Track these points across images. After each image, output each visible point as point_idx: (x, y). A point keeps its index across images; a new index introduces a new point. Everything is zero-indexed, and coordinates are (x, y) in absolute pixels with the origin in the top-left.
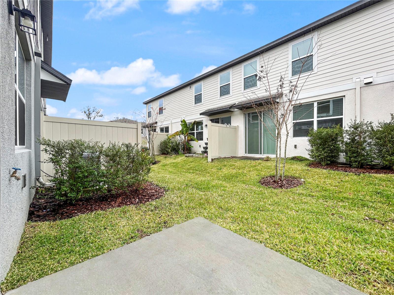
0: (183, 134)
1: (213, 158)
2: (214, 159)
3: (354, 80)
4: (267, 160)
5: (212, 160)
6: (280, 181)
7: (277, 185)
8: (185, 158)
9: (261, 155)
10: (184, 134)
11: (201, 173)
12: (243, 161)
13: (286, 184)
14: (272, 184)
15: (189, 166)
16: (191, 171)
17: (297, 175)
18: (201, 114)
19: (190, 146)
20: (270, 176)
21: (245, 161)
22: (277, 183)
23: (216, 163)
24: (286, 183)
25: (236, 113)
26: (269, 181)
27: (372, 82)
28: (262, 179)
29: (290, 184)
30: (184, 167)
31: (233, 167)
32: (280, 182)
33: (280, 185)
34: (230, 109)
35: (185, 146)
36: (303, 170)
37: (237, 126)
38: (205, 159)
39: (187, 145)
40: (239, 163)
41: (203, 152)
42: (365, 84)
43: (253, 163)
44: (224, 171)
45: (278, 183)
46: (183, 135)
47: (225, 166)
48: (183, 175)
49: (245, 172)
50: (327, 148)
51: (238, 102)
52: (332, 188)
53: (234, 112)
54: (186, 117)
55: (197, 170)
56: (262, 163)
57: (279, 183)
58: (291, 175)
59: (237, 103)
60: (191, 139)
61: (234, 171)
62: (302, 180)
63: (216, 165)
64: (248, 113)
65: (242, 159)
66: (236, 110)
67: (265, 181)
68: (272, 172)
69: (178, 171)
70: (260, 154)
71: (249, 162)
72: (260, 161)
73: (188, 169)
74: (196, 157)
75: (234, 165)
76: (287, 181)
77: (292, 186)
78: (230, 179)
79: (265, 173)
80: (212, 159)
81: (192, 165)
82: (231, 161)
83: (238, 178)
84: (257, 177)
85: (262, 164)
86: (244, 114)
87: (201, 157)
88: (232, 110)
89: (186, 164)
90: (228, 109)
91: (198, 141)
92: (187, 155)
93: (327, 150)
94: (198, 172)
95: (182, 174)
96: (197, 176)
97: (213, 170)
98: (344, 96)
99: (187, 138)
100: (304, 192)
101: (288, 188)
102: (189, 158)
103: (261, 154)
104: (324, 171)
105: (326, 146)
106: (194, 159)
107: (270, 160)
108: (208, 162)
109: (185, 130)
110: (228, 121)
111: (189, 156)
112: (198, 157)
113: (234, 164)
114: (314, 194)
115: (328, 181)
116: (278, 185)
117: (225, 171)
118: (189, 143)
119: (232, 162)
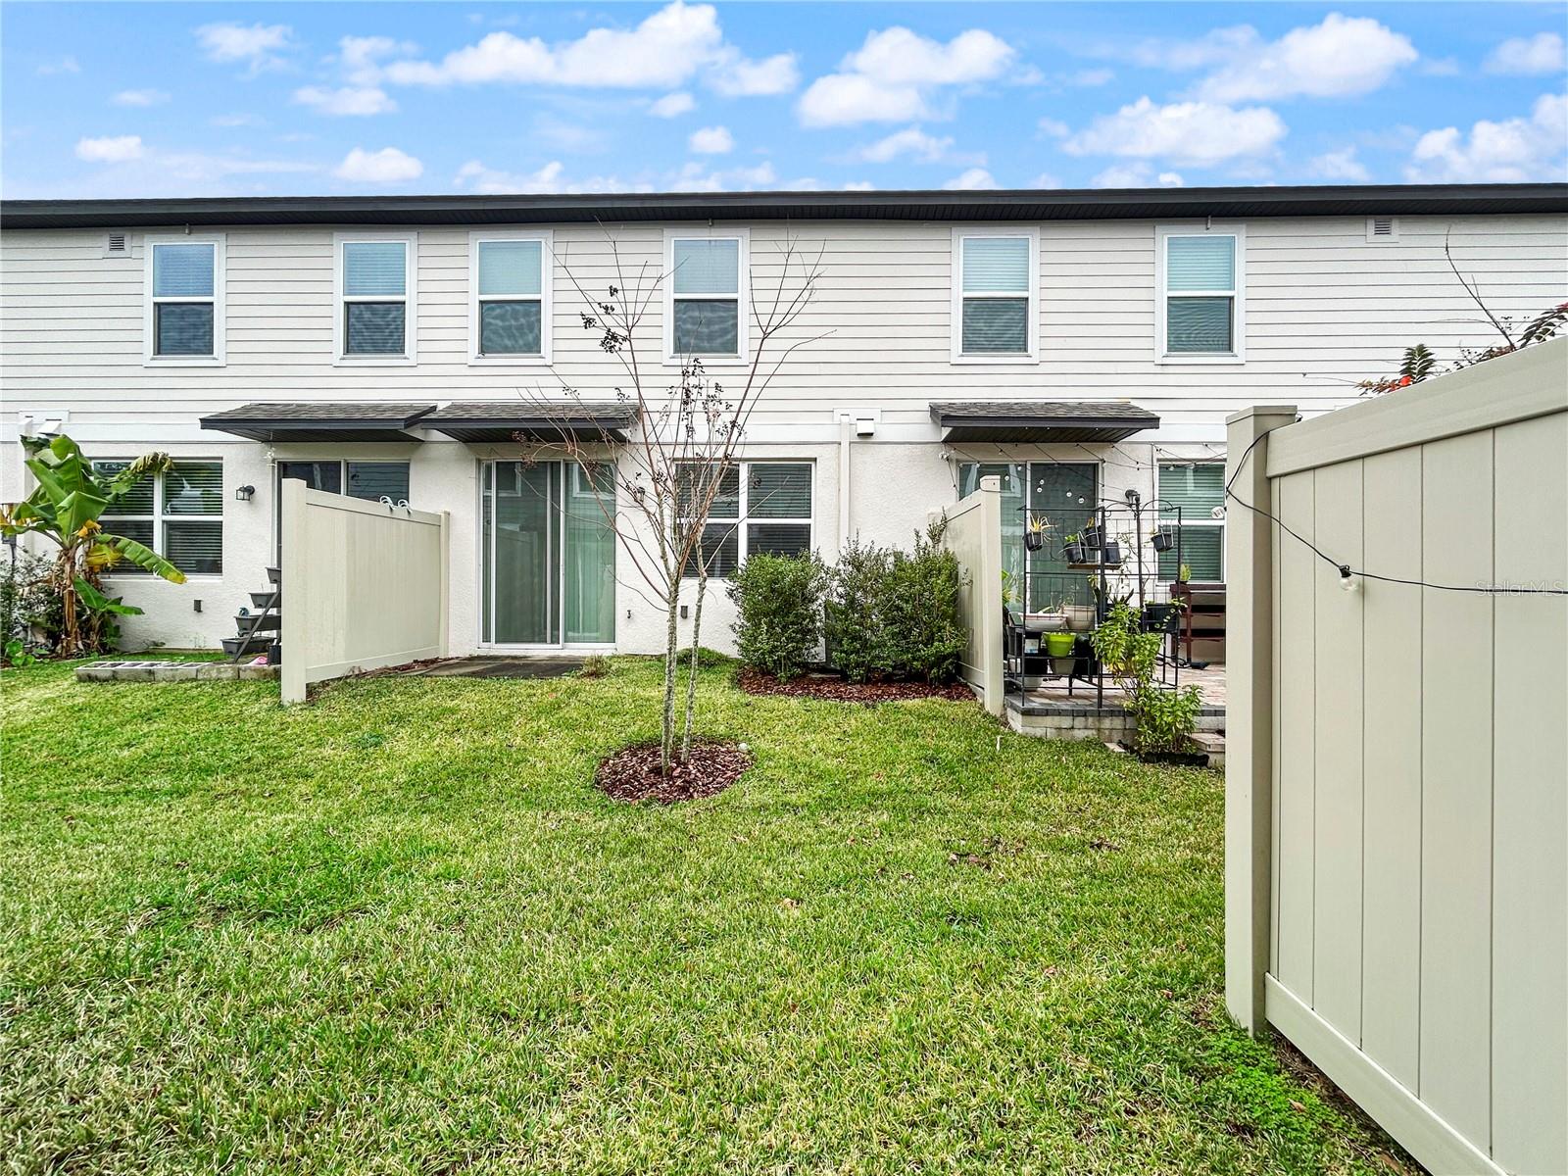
0: (46, 525)
1: (316, 679)
2: (323, 682)
3: (837, 416)
4: (596, 675)
5: (311, 690)
6: (678, 767)
7: (671, 786)
8: (83, 694)
9: (555, 646)
10: (58, 529)
11: (246, 782)
12: (491, 683)
13: (698, 774)
14: (651, 786)
15: (129, 745)
16: (163, 782)
17: (722, 729)
18: (207, 423)
19: (113, 608)
20: (630, 747)
21: (503, 686)
22: (667, 775)
23: (339, 710)
24: (699, 771)
25: (434, 451)
26: (635, 772)
27: (872, 434)
28: (602, 766)
29: (713, 772)
30: (83, 762)
31: (450, 722)
32: (679, 770)
33: (679, 782)
34: (406, 427)
35: (70, 610)
36: (733, 707)
37: (445, 512)
38: (252, 688)
39: (87, 598)
40: (472, 700)
41: (234, 648)
42: (859, 435)
43: (543, 691)
44: (401, 748)
45: (672, 778)
46: (53, 533)
47: (401, 719)
48: (94, 822)
49: (519, 740)
50: (793, 623)
51: (449, 403)
52: (832, 764)
53: (424, 446)
54: (76, 419)
55: (209, 771)
56: (580, 690)
57: (675, 773)
58: (704, 732)
59: (441, 406)
60: (123, 560)
61: (461, 745)
62: (743, 746)
63: (340, 722)
64: (497, 463)
65: (482, 675)
66: (437, 435)
67: (616, 773)
68: (635, 728)
69: (34, 800)
70: (552, 642)
71: (522, 686)
72: (568, 681)
73: (127, 772)
74: (182, 681)
75: (453, 711)
76: (699, 759)
77: (719, 779)
78: (450, 796)
79: (607, 736)
80: (307, 685)
81: (156, 736)
82: (426, 688)
83: (493, 782)
84: (580, 761)
85: (583, 696)
86: (479, 461)
87: (224, 676)
88: (418, 434)
89: (98, 734)
90: (400, 426)
91: (187, 576)
92: (103, 667)
93: (793, 632)
94: (219, 782)
95: (83, 816)
96: (221, 813)
97: (327, 752)
98: (815, 460)
99: (87, 554)
100: (766, 797)
101: (709, 789)
102: (121, 687)
103: (555, 640)
104: (794, 702)
105: (791, 618)
106: (164, 691)
107: (607, 672)
108: (281, 706)
109: (71, 504)
110: (391, 485)
111: (114, 678)
112: (195, 680)
113: (450, 704)
114: (794, 797)
115: (815, 740)
116: (674, 783)
117: (408, 749)
118: (99, 587)
119: (433, 696)
